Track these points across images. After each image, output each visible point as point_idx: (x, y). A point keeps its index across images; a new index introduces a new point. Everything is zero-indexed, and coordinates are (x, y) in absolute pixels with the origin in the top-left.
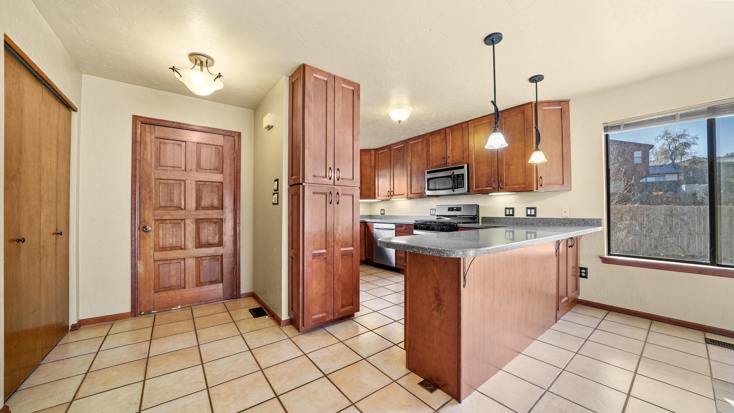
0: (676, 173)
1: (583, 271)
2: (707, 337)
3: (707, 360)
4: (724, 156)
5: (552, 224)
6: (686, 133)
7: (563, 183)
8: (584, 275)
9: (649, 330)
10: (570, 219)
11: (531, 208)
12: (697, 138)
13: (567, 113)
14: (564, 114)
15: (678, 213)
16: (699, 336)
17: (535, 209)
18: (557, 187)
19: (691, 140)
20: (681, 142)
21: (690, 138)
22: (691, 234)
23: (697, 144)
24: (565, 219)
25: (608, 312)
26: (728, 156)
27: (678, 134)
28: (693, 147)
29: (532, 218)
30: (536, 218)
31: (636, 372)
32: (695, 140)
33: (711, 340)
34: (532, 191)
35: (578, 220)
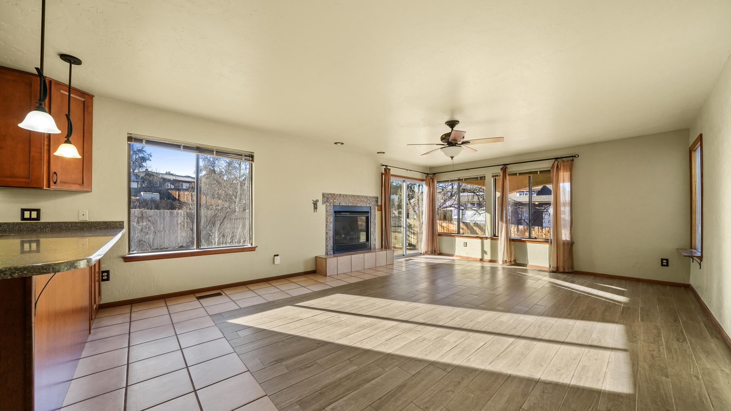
0: (137, 182)
1: (105, 274)
2: (197, 296)
3: (203, 308)
4: (164, 173)
5: (66, 229)
6: (144, 150)
7: (83, 183)
8: (106, 278)
9: (167, 306)
10: (89, 222)
11: (31, 210)
12: (151, 156)
13: (90, 108)
14: (88, 109)
15: (147, 215)
16: (193, 298)
17: (38, 211)
18: (75, 187)
19: (147, 156)
20: (140, 156)
21: (146, 154)
22: (155, 232)
23: (150, 160)
24: (83, 223)
25: (132, 305)
26: (167, 174)
27: (138, 149)
28: (148, 162)
29: (33, 222)
30: (39, 222)
31: (176, 334)
32: (149, 157)
33: (199, 297)
34: (42, 188)
35: (99, 223)
